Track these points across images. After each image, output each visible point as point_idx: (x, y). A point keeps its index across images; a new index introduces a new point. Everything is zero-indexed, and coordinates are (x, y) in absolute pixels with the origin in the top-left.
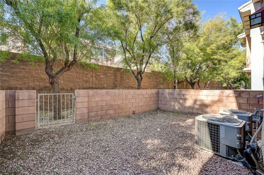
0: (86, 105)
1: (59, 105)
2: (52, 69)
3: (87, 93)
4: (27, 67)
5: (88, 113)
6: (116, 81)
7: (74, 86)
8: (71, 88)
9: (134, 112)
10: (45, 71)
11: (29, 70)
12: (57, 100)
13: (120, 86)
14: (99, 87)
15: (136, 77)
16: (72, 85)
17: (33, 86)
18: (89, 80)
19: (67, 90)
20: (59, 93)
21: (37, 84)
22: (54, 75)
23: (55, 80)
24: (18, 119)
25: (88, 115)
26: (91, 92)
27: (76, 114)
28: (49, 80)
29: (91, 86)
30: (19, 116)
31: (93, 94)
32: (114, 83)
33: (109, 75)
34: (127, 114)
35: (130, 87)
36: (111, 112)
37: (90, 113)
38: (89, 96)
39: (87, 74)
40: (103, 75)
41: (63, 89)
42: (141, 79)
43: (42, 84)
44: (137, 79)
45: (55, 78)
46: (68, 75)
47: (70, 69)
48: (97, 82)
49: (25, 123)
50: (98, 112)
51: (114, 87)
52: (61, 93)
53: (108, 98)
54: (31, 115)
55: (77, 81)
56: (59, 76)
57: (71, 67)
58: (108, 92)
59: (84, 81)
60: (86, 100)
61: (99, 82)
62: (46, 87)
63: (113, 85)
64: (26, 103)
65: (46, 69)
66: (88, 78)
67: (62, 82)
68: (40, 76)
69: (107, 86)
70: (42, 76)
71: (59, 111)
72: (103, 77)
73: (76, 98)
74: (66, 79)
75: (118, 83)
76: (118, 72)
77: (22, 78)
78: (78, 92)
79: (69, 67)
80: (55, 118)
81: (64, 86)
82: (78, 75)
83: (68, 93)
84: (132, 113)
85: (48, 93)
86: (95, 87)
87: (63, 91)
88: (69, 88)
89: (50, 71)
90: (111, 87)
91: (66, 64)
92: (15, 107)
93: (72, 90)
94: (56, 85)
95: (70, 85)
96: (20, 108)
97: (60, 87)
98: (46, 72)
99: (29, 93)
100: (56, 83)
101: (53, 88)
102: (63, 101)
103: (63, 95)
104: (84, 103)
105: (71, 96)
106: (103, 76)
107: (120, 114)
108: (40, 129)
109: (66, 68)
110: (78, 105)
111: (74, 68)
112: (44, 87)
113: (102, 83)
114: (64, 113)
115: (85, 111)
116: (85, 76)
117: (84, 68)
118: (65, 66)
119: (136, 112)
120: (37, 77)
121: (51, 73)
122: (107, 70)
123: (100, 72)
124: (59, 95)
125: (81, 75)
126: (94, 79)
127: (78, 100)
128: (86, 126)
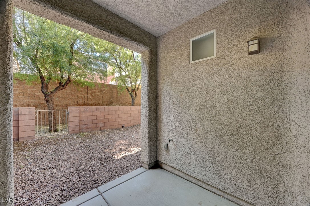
0: (78, 119)
1: (54, 120)
2: (47, 88)
3: (79, 109)
4: (22, 85)
5: (80, 125)
6: (112, 97)
7: (69, 103)
8: (66, 104)
9: (123, 125)
10: (41, 90)
11: (24, 88)
12: (52, 115)
14: (94, 104)
15: (130, 94)
16: (66, 102)
17: (28, 103)
18: (84, 97)
19: (62, 106)
20: (54, 109)
21: (32, 101)
22: (49, 94)
23: (50, 98)
24: (21, 129)
25: (80, 127)
26: (82, 108)
27: (69, 126)
28: (45, 98)
29: (86, 102)
30: (22, 127)
31: (84, 110)
32: (110, 100)
33: (104, 92)
34: (116, 127)
35: (127, 103)
36: (101, 125)
37: (82, 126)
38: (80, 112)
39: (82, 91)
40: (99, 92)
41: (57, 105)
42: (136, 96)
43: (37, 101)
44: (132, 96)
45: (50, 96)
46: (63, 92)
47: (64, 88)
48: (93, 99)
49: (26, 132)
50: (89, 125)
52: (56, 109)
53: (98, 113)
54: (31, 126)
55: (72, 98)
56: (54, 94)
57: (65, 86)
58: (98, 108)
59: (79, 98)
60: (78, 115)
62: (40, 104)
64: (27, 117)
65: (42, 88)
66: (83, 95)
67: (57, 99)
68: (35, 94)
70: (37, 94)
71: (54, 125)
73: (69, 113)
74: (61, 96)
76: (114, 89)
77: (17, 95)
78: (70, 109)
79: (63, 86)
80: (51, 131)
81: (59, 103)
82: (73, 93)
83: (63, 109)
84: (121, 126)
85: (42, 109)
86: (90, 103)
87: (57, 108)
88: (63, 105)
89: (45, 90)
90: (107, 103)
91: (60, 83)
92: (19, 120)
93: (66, 106)
94: (51, 102)
95: (65, 102)
96: (23, 121)
97: (55, 104)
98: (42, 92)
99: (29, 110)
100: (51, 101)
101: (48, 105)
102: (57, 116)
103: (58, 112)
104: (76, 117)
105: (65, 111)
106: (98, 93)
107: (109, 127)
108: (38, 138)
109: (61, 87)
110: (70, 119)
111: (69, 86)
112: (39, 104)
113: (98, 99)
114: (59, 127)
115: (77, 124)
116: (80, 93)
117: (79, 86)
118: (60, 86)
119: (125, 125)
120: (32, 95)
121: (47, 93)
122: (103, 88)
123: (95, 89)
124: (54, 111)
125: (76, 92)
126: (89, 96)
127: (70, 115)
128: (77, 135)
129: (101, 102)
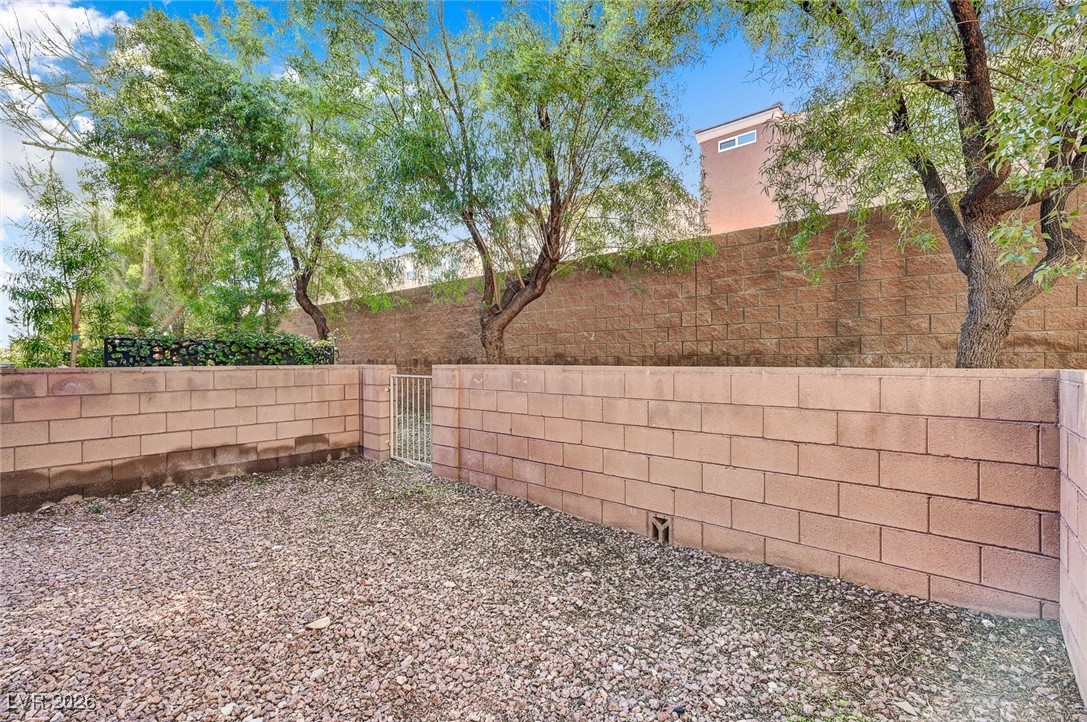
7: (626, 351)
8: (618, 358)
13: (891, 343)
14: (728, 354)
16: (618, 348)
17: (536, 355)
18: (678, 322)
29: (689, 347)
32: (835, 326)
39: (671, 294)
40: (754, 282)
46: (609, 307)
48: (721, 328)
51: (837, 351)
53: (519, 404)
55: (636, 330)
59: (659, 326)
61: (727, 325)
63: (824, 333)
66: (675, 311)
67: (592, 339)
69: (779, 344)
72: (754, 296)
74: (603, 326)
75: (874, 316)
81: (599, 351)
82: (639, 305)
84: (640, 526)
86: (707, 350)
88: (610, 359)
90: (813, 351)
95: (614, 348)
106: (752, 291)
113: (748, 327)
116: (663, 302)
123: (734, 271)
125: (648, 302)
126: (705, 312)
129: (770, 343)
